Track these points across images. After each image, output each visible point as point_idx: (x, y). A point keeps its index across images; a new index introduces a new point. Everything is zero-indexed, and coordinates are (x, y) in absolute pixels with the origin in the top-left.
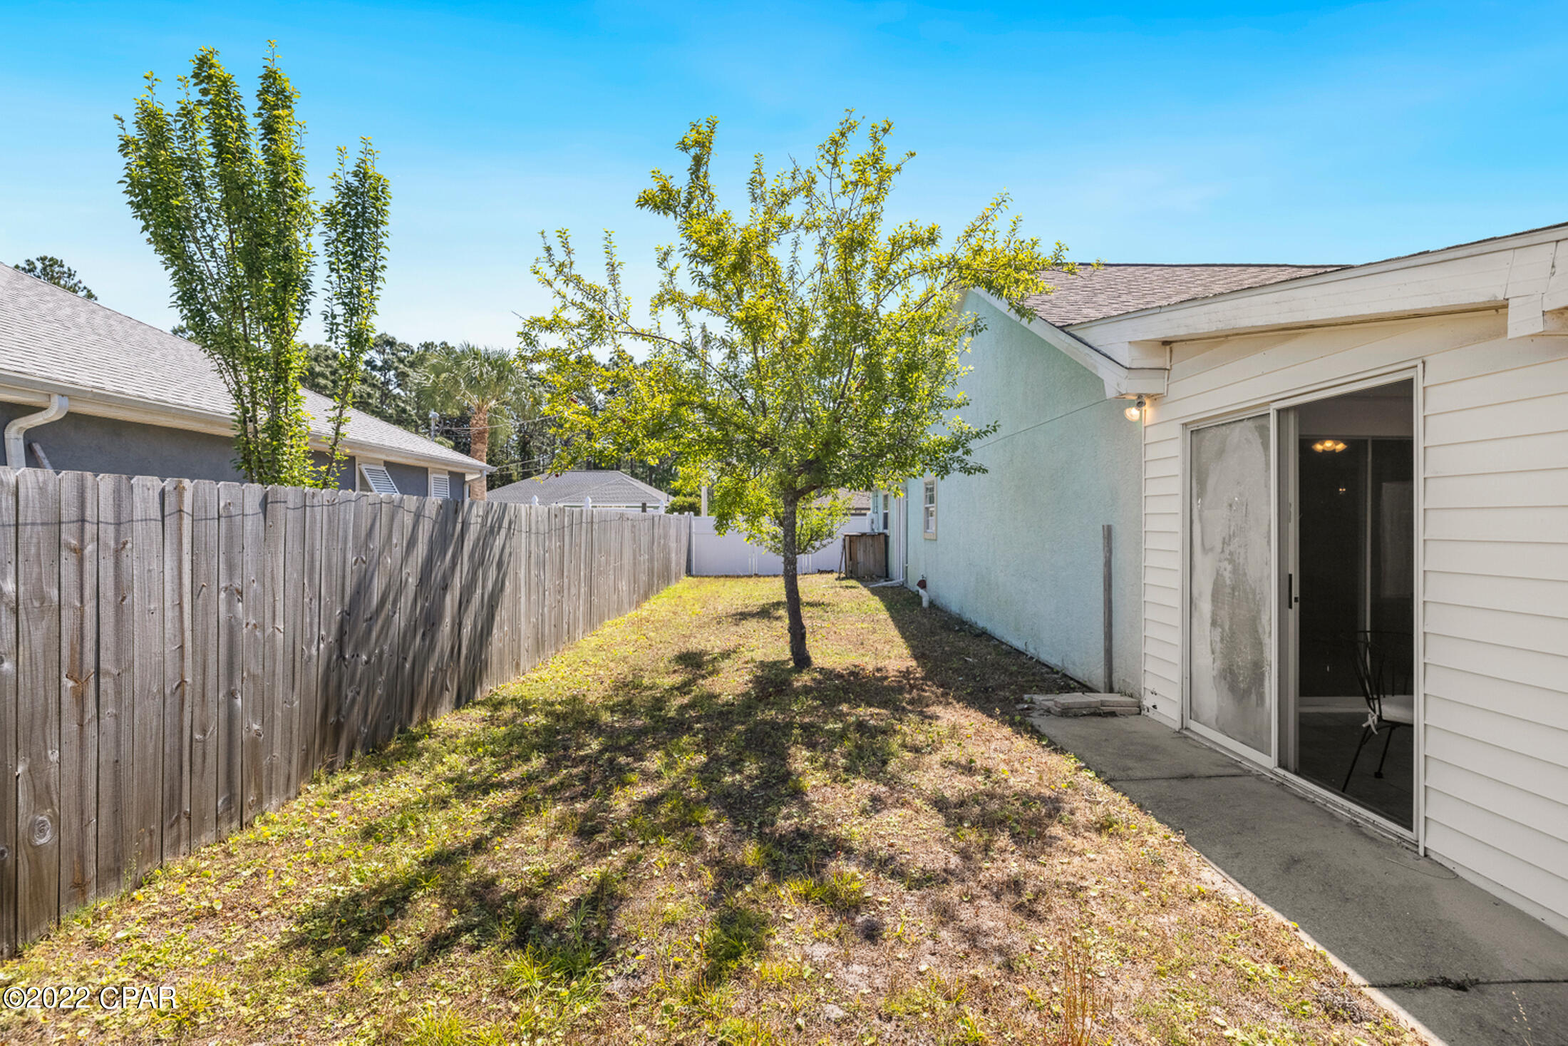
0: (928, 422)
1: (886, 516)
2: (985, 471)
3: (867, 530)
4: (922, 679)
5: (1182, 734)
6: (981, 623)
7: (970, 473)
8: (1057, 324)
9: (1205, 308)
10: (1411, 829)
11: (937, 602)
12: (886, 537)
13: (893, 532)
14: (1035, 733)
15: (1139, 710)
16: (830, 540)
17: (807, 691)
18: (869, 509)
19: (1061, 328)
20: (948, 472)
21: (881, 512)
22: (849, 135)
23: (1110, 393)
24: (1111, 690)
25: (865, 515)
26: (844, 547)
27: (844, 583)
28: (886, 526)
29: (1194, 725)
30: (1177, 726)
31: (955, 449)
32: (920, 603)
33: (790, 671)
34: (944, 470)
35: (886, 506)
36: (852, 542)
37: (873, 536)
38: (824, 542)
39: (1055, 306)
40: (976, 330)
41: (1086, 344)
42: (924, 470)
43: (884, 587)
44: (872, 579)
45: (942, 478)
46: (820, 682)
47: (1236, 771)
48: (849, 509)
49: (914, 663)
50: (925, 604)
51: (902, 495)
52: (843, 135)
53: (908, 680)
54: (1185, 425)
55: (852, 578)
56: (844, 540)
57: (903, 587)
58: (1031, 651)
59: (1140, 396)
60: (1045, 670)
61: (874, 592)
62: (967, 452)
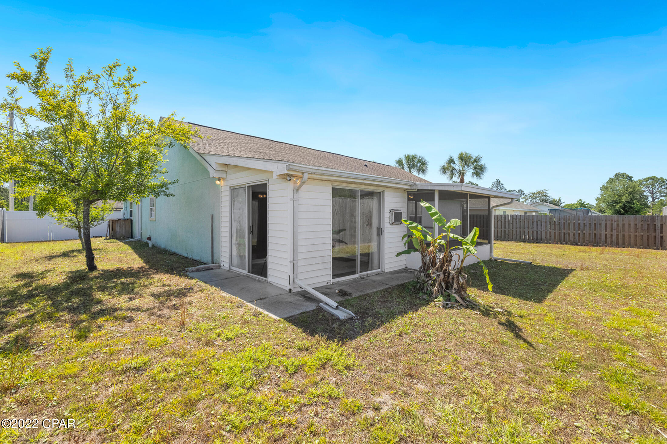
0: (151, 178)
1: (131, 212)
2: (174, 196)
3: (121, 217)
4: (148, 268)
5: (229, 271)
6: (173, 250)
7: (168, 196)
8: (197, 152)
9: (232, 159)
10: (267, 278)
11: (156, 245)
12: (132, 221)
13: (135, 219)
14: (187, 276)
15: (220, 267)
16: (102, 221)
17: (96, 277)
18: (122, 208)
19: (198, 153)
20: (159, 196)
21: (129, 210)
22: (117, 67)
23: (211, 176)
24: (213, 263)
25: (120, 211)
26: (109, 225)
27: (109, 241)
28: (131, 216)
29: (232, 268)
30: (228, 269)
31: (162, 187)
32: (148, 246)
33: (87, 272)
34: (157, 195)
35: (131, 207)
36: (113, 223)
37: (124, 220)
38: (99, 223)
39: (198, 144)
40: (171, 145)
41: (205, 160)
42: (149, 194)
43: (130, 241)
44: (124, 239)
45: (157, 197)
46: (102, 274)
47: (240, 275)
48: (113, 208)
49: (145, 265)
50: (150, 246)
51: (139, 203)
52: (114, 67)
53: (142, 269)
54: (230, 187)
55: (113, 238)
56: (109, 222)
57: (140, 241)
58: (190, 257)
59: (219, 178)
60: (195, 261)
61: (125, 243)
62: (167, 189)
